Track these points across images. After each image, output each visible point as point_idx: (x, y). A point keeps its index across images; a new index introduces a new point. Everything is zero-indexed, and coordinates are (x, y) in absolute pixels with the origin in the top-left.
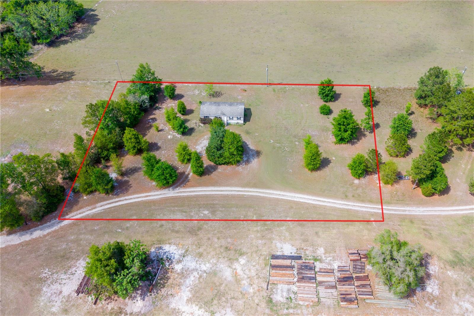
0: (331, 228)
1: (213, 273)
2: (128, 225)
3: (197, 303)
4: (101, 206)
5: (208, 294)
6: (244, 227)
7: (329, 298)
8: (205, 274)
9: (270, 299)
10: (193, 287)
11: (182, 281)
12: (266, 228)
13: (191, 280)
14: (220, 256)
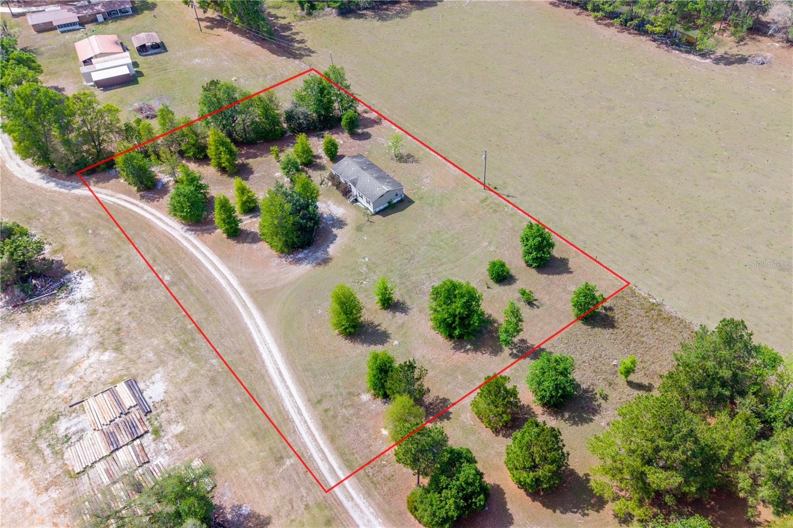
0: (231, 418)
1: (70, 341)
2: (102, 233)
3: (17, 352)
4: (118, 198)
5: (36, 356)
6: (166, 326)
7: (91, 484)
8: (65, 335)
9: (56, 418)
10: (39, 335)
11: (43, 322)
12: (181, 347)
13: (47, 329)
14: (101, 332)
